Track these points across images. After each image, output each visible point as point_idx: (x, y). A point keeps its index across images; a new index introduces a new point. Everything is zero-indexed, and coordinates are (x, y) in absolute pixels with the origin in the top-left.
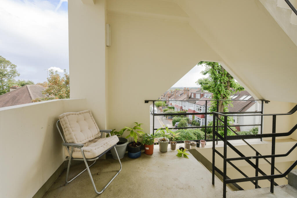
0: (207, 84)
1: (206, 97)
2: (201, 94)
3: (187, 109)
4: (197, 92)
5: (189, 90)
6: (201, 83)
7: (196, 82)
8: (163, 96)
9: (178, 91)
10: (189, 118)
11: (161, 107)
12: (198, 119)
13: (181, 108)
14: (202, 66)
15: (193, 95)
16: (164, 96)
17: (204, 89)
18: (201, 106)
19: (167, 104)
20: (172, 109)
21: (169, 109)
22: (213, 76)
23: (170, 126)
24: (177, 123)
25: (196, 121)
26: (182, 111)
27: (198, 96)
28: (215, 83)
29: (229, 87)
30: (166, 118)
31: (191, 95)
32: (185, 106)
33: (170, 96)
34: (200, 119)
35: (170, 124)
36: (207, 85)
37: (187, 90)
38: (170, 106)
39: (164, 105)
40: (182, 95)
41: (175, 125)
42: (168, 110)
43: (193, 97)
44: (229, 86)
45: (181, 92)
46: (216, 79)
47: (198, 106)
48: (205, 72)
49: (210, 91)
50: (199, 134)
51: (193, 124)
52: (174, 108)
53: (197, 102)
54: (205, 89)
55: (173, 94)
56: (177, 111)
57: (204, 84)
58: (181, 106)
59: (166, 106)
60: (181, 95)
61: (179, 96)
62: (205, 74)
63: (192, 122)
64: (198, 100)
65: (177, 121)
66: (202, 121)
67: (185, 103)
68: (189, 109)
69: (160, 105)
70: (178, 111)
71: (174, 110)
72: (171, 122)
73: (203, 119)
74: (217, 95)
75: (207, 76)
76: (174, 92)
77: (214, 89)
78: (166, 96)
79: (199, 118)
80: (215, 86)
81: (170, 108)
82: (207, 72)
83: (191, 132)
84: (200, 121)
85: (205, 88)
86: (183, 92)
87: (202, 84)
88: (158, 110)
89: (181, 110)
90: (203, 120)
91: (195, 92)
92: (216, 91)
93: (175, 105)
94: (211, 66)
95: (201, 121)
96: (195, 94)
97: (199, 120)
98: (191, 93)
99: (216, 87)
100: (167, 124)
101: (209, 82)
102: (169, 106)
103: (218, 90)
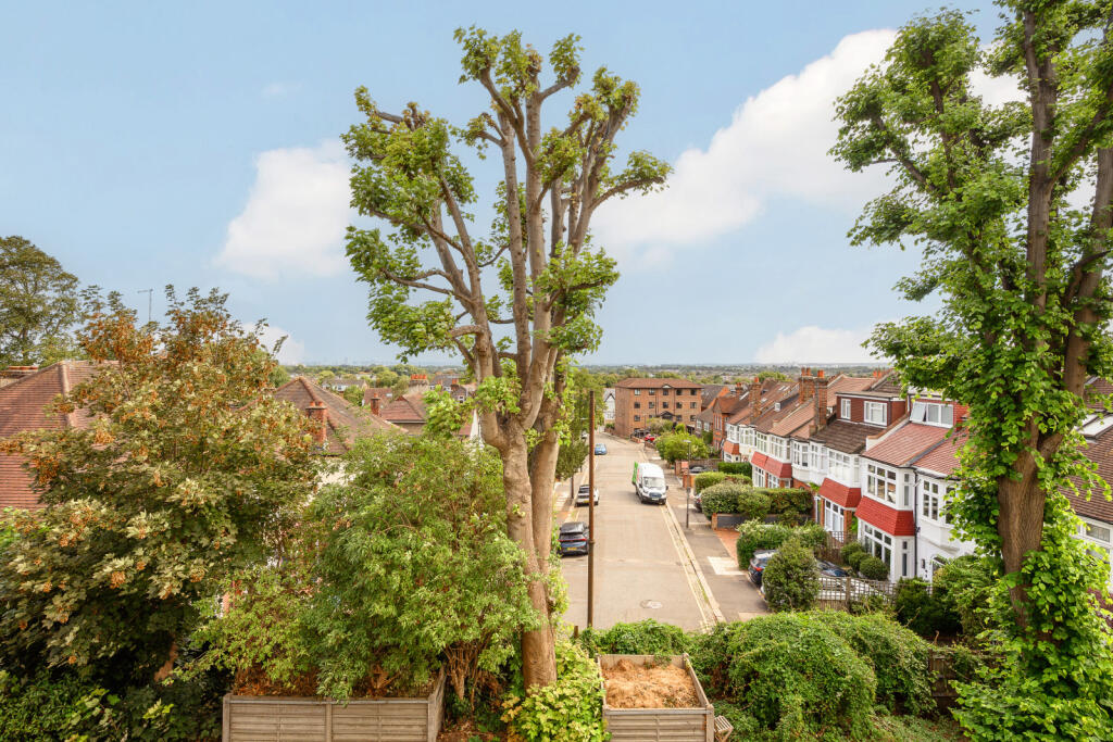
0: (935, 351)
1: (920, 421)
2: (890, 404)
3: (819, 481)
4: (869, 389)
5: (827, 383)
6: (894, 349)
7: (865, 344)
8: (698, 406)
9: (771, 385)
10: (828, 529)
11: (685, 464)
12: (878, 535)
13: (787, 470)
14: (903, 248)
15: (846, 406)
16: (703, 409)
17: (916, 382)
18: (893, 470)
19: (713, 449)
20: (742, 476)
21: (722, 475)
22: (975, 307)
23: (728, 570)
24: (760, 556)
25: (866, 548)
26: (788, 489)
27: (876, 414)
28: (987, 346)
29: (1078, 370)
30: (707, 522)
31: (837, 407)
32: (805, 464)
33: (730, 411)
34: (888, 541)
35: (725, 554)
36: (932, 359)
37: (814, 381)
38: (729, 459)
39: (700, 452)
40: (790, 407)
41: (754, 564)
42: (717, 481)
43: (846, 415)
44: (1080, 363)
45: (785, 390)
46: (992, 323)
47: (878, 465)
48: (920, 282)
49: (953, 394)
50: (887, 646)
51: (846, 563)
52: (747, 470)
53: (870, 443)
54: (922, 379)
55: (746, 402)
56: (762, 487)
57: (913, 352)
58: (783, 460)
59: (712, 455)
60: (784, 404)
61: (777, 409)
62: (918, 294)
63: (842, 550)
64: (876, 431)
65: (763, 546)
66: (901, 551)
67: (805, 449)
68: (826, 480)
69: (682, 451)
70: (768, 490)
71: (746, 482)
72: (730, 544)
73: (905, 538)
74: (1002, 421)
75: (935, 306)
76: (750, 388)
77: (982, 382)
78: (710, 407)
79: (884, 534)
80: (987, 368)
81: (729, 469)
82: (933, 283)
83: (838, 633)
84: (888, 552)
85: (920, 377)
86: (797, 388)
87: (898, 356)
88: (667, 476)
89: (782, 484)
90: (905, 545)
91: (857, 389)
92: (994, 396)
93: (756, 453)
94: (958, 246)
95: (892, 548)
96: (858, 405)
97: (882, 543)
98: (839, 399)
99: (994, 373)
100: (712, 556)
101: (950, 338)
102: (726, 459)
103: (1007, 392)
